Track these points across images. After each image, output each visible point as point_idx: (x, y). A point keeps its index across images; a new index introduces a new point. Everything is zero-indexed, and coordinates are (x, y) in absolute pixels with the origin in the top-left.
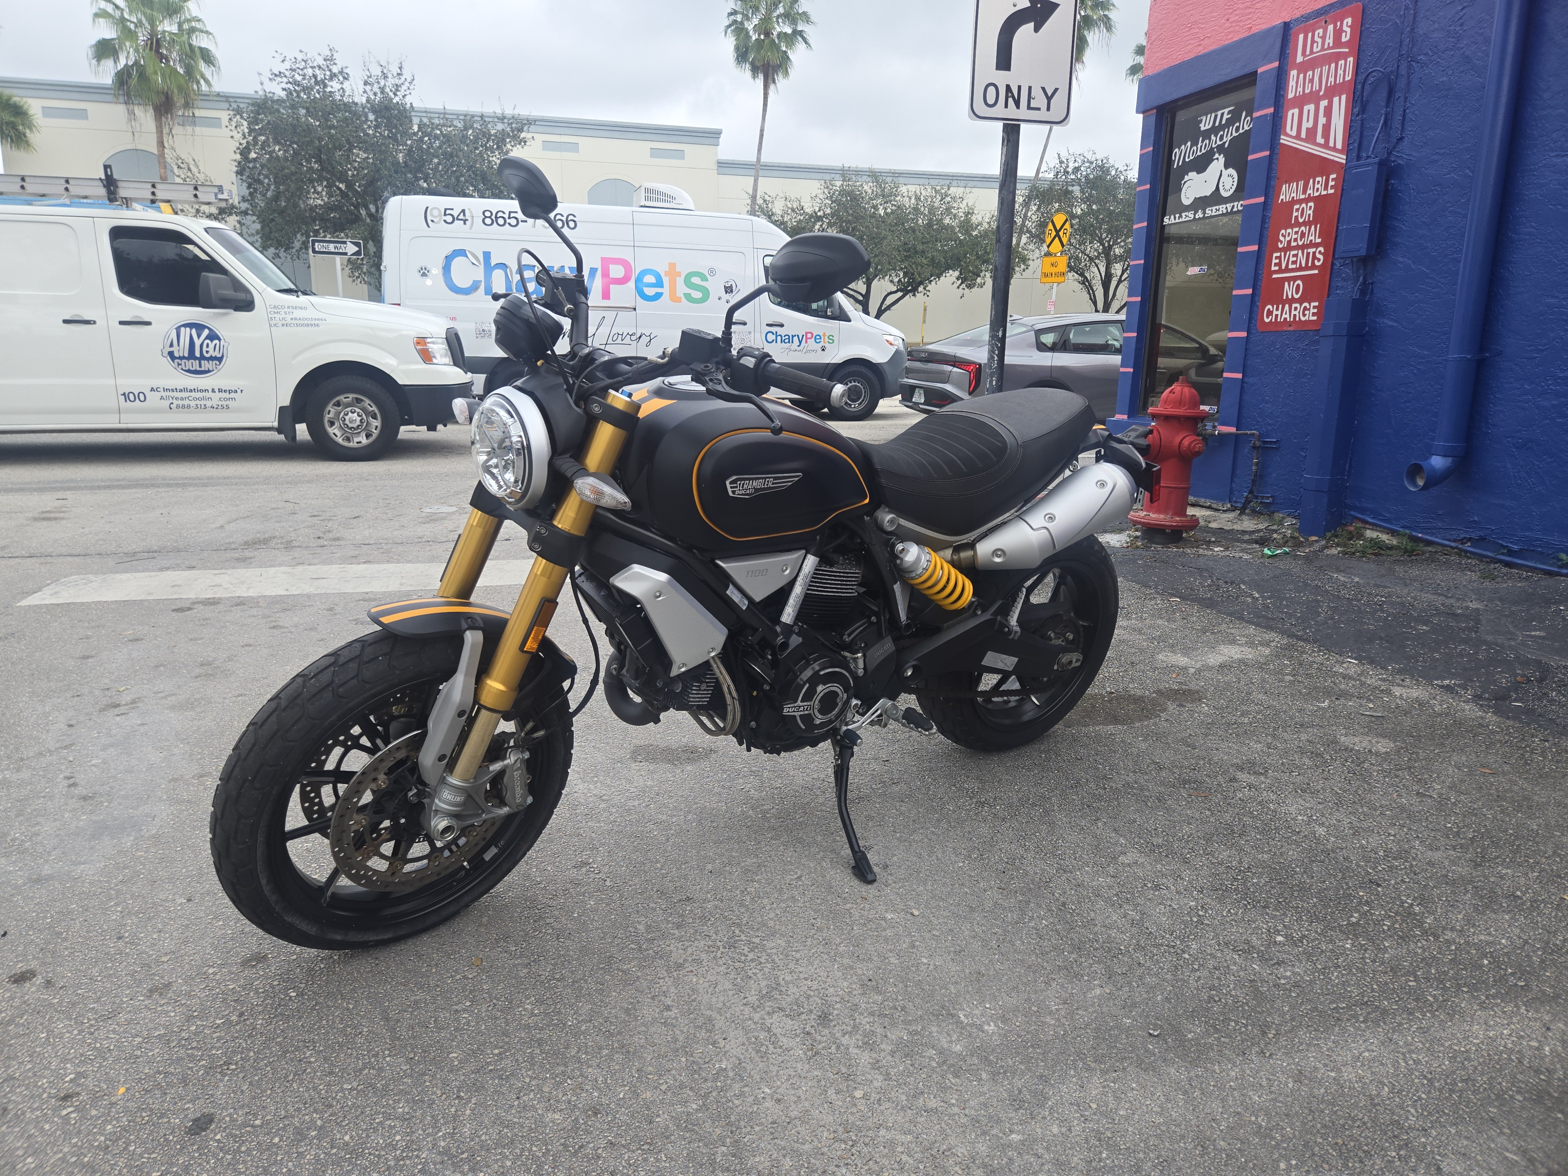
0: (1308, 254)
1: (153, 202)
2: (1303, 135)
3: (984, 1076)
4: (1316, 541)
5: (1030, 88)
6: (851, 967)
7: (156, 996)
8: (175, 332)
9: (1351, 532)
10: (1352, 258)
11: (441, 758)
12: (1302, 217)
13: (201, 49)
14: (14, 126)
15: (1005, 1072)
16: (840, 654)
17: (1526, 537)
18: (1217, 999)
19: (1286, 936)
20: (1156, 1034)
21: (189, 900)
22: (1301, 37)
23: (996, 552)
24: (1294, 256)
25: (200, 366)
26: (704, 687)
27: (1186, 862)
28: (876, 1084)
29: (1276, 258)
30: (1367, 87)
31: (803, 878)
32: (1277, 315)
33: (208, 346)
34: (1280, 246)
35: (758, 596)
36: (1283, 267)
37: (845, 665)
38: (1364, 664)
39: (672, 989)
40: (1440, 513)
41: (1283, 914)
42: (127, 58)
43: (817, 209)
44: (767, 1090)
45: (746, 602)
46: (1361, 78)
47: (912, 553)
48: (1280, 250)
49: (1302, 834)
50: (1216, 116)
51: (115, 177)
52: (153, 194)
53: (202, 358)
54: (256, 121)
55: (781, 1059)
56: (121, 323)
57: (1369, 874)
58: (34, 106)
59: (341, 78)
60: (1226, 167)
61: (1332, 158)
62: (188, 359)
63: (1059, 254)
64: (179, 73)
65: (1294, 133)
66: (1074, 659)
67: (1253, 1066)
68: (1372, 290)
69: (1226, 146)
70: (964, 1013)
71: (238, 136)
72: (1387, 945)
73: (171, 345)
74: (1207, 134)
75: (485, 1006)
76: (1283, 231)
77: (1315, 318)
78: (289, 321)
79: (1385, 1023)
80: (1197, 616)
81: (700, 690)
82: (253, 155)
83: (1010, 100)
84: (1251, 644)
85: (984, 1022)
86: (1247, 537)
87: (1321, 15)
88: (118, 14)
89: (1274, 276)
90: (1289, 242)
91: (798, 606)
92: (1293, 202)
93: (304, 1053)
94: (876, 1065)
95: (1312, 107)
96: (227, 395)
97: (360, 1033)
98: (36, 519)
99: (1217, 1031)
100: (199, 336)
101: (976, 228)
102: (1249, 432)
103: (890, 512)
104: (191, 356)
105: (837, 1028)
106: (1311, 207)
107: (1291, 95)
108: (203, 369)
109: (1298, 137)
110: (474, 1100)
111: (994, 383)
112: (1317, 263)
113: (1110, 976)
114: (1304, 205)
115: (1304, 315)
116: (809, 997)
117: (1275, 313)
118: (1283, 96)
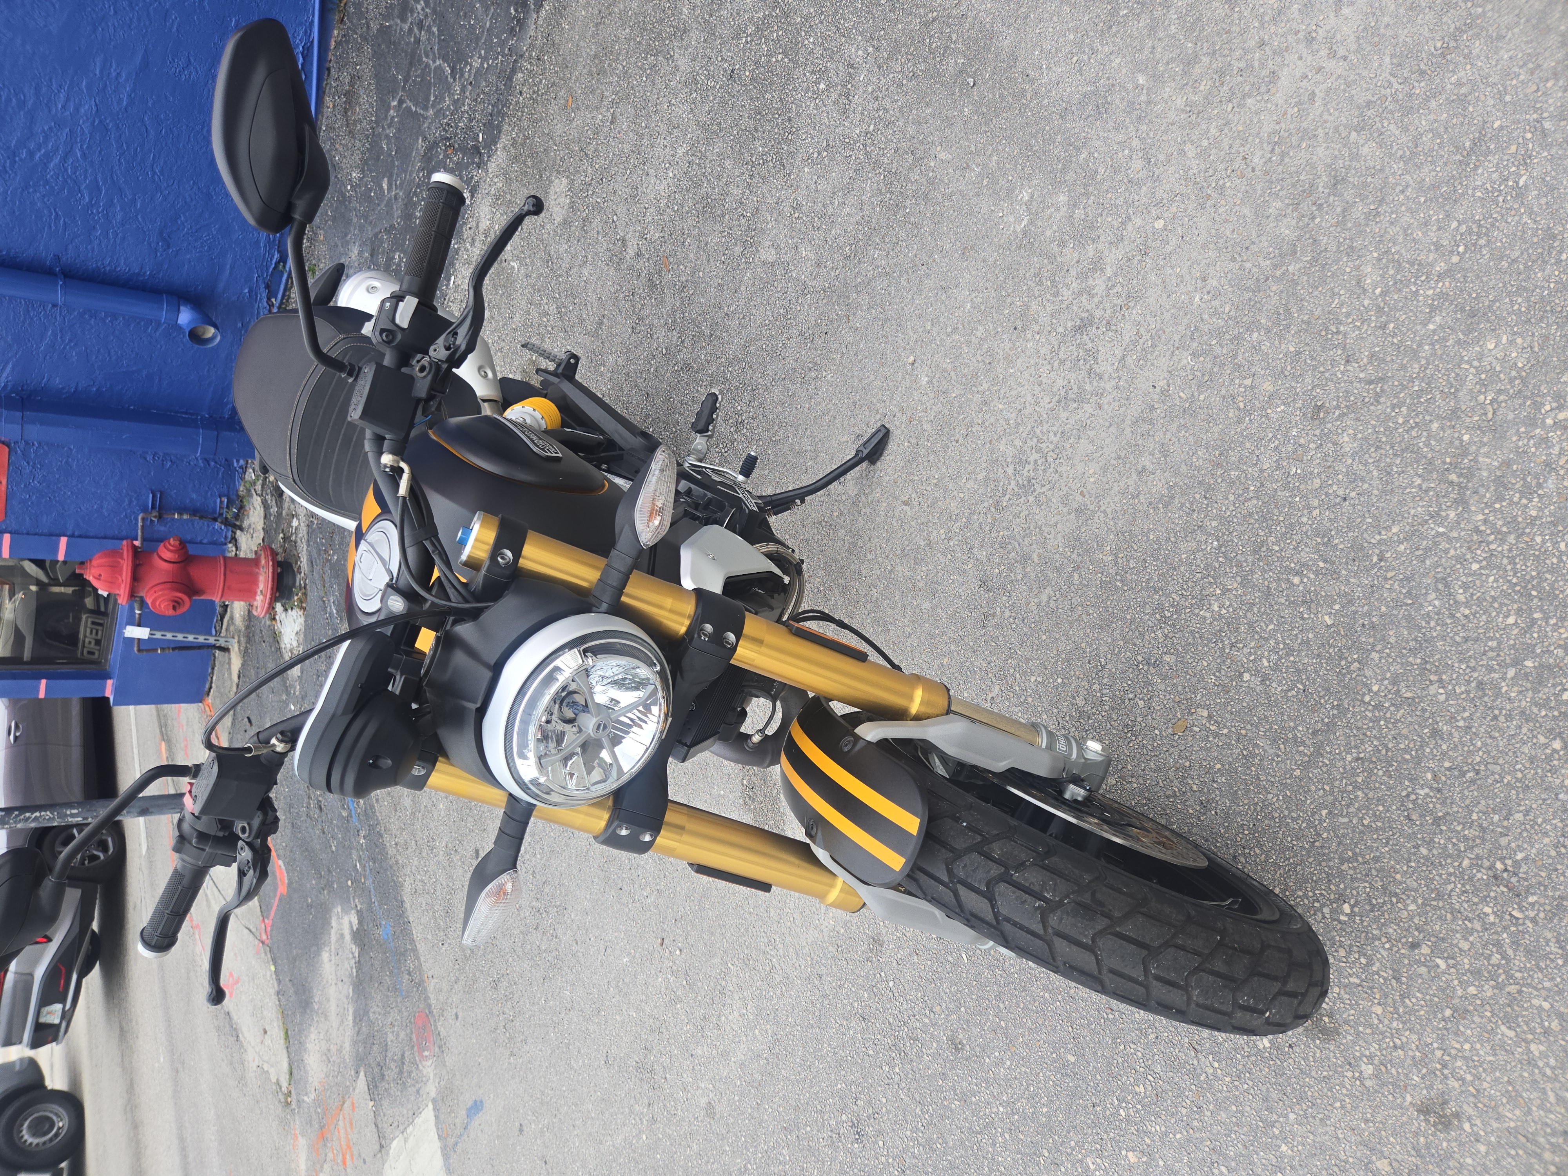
3: (1084, 155)
15: (1072, 144)
17: (265, 246)
27: (757, 211)
40: (240, 325)
44: (1197, 298)
49: (691, 159)
70: (1017, 227)
85: (1021, 204)
94: (1117, 241)
102: (140, 524)
105: (1089, 308)
110: (1376, 539)
111: (75, 811)
113: (919, 160)
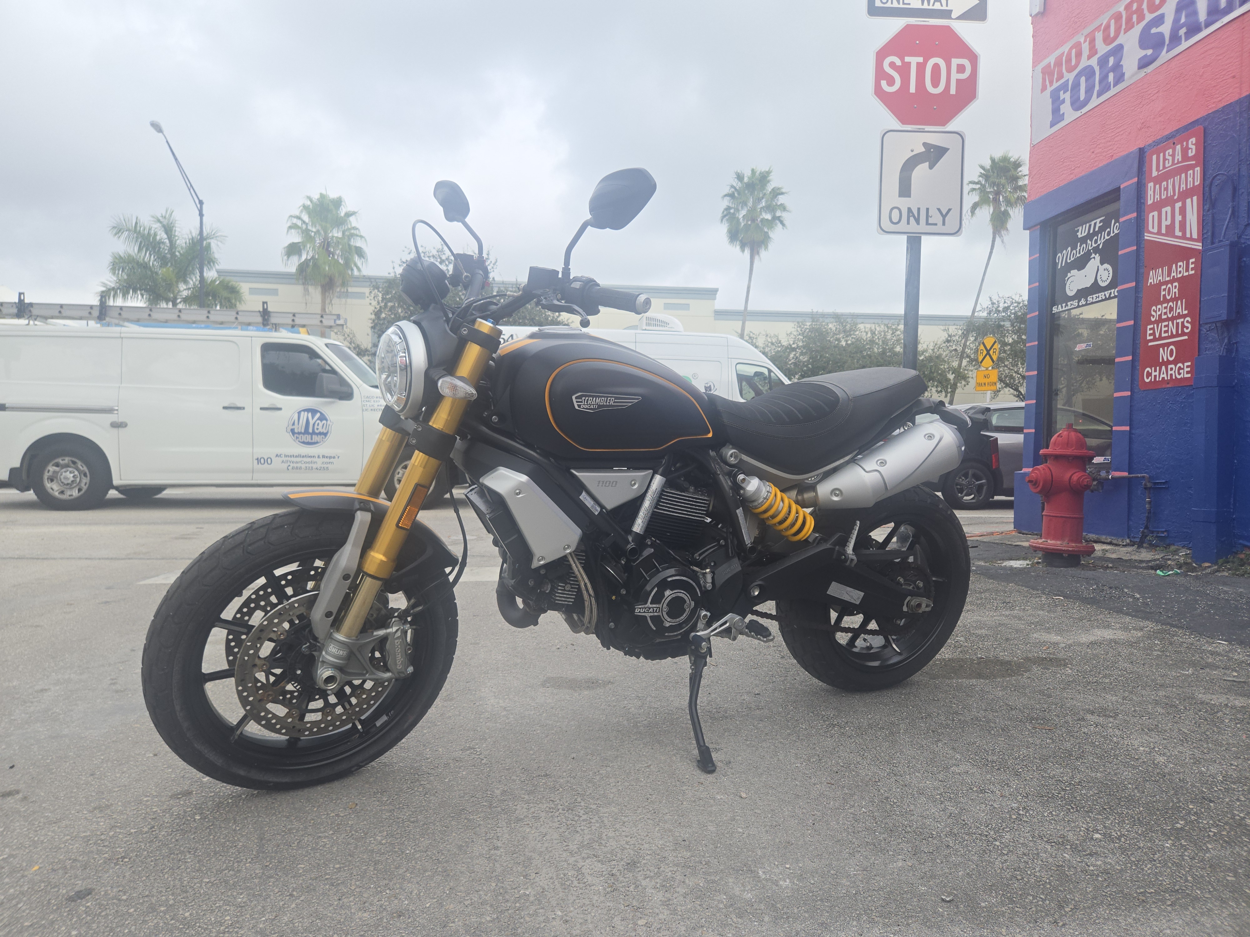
0: (1178, 324)
1: (293, 326)
2: (1164, 231)
3: (767, 919)
4: (1209, 567)
5: (928, 209)
6: (670, 831)
7: (96, 812)
8: (296, 416)
9: (1242, 560)
10: (1215, 322)
11: (328, 614)
12: (1169, 295)
13: (356, 248)
14: (229, 300)
15: (788, 918)
16: (690, 568)
18: (1019, 877)
19: (1104, 835)
20: (948, 899)
21: (155, 755)
22: (1154, 157)
23: (834, 492)
24: (1165, 326)
25: (312, 439)
26: (568, 587)
27: (1017, 774)
28: (661, 916)
29: (1150, 329)
30: (1215, 190)
31: (652, 767)
32: (1155, 376)
33: (318, 425)
34: (1153, 319)
35: (610, 504)
36: (1157, 336)
37: (694, 576)
38: (1234, 645)
39: (507, 836)
41: (1105, 818)
42: (307, 254)
43: (792, 343)
44: (560, 913)
45: (599, 509)
46: (1208, 182)
47: (753, 485)
48: (1153, 323)
49: (1141, 761)
50: (1090, 226)
51: (269, 309)
52: (293, 320)
53: (314, 433)
54: (387, 293)
55: (581, 891)
56: (261, 409)
57: (1203, 792)
58: (244, 287)
59: (447, 263)
60: (1102, 263)
61: (1190, 246)
62: (304, 434)
63: (990, 368)
64: (340, 263)
65: (1155, 230)
66: (925, 605)
67: (1043, 932)
68: (1237, 348)
69: (1101, 247)
70: (763, 870)
71: (374, 303)
72: (1210, 847)
73: (294, 424)
74: (1084, 240)
75: (343, 835)
76: (1154, 308)
77: (1189, 375)
78: (376, 407)
79: (1193, 908)
80: (1076, 609)
81: (564, 590)
82: (383, 315)
83: (912, 219)
84: (1125, 628)
85: (780, 879)
86: (1144, 565)
87: (1171, 139)
88: (304, 227)
89: (1150, 344)
90: (1160, 316)
91: (647, 518)
92: (1161, 284)
93: (185, 856)
94: (666, 903)
95: (1168, 209)
96: (327, 460)
97: (235, 846)
98: (176, 538)
99: (1011, 901)
100: (313, 418)
101: (922, 354)
102: (1139, 475)
103: (733, 448)
104: (306, 432)
105: (640, 873)
106: (1176, 287)
107: (1150, 202)
108: (313, 441)
109: (1159, 233)
110: (301, 899)
112: (1186, 331)
113: (915, 853)
114: (1170, 285)
115: (1180, 374)
116: (624, 849)
117: (1154, 374)
118: (1144, 203)
